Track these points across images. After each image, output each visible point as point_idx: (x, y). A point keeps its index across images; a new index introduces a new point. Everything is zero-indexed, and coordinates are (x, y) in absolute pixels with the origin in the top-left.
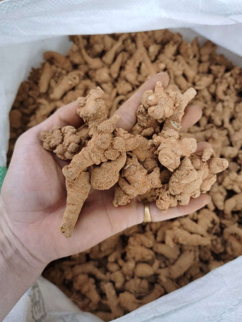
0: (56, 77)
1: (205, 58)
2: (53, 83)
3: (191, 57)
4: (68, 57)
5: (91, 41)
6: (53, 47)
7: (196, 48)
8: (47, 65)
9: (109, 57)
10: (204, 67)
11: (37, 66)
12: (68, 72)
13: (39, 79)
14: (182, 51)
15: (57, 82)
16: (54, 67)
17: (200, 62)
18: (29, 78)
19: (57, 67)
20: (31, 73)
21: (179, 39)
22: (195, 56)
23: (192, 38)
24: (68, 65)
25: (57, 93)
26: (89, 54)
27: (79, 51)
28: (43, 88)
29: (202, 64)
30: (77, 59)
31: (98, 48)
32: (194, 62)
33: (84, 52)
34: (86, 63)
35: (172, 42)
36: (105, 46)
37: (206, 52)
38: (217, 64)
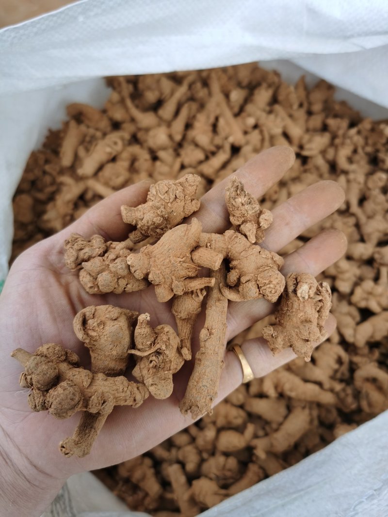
0: (87, 143)
1: (317, 107)
2: (82, 152)
3: (295, 106)
4: (104, 111)
5: (141, 86)
6: (82, 97)
7: (302, 93)
8: (73, 124)
9: (167, 111)
10: (316, 121)
11: (57, 126)
12: (105, 134)
13: (60, 145)
14: (281, 98)
15: (87, 150)
16: (83, 128)
17: (310, 113)
18: (45, 145)
19: (88, 127)
20: (48, 138)
21: (276, 80)
22: (301, 105)
23: (296, 76)
24: (104, 124)
25: (88, 167)
26: (137, 107)
27: (122, 101)
28: (66, 160)
29: (313, 117)
30: (118, 115)
31: (151, 97)
32: (301, 114)
33: (129, 103)
34: (133, 120)
35: (264, 85)
36: (161, 94)
37: (317, 98)
38: (336, 116)
